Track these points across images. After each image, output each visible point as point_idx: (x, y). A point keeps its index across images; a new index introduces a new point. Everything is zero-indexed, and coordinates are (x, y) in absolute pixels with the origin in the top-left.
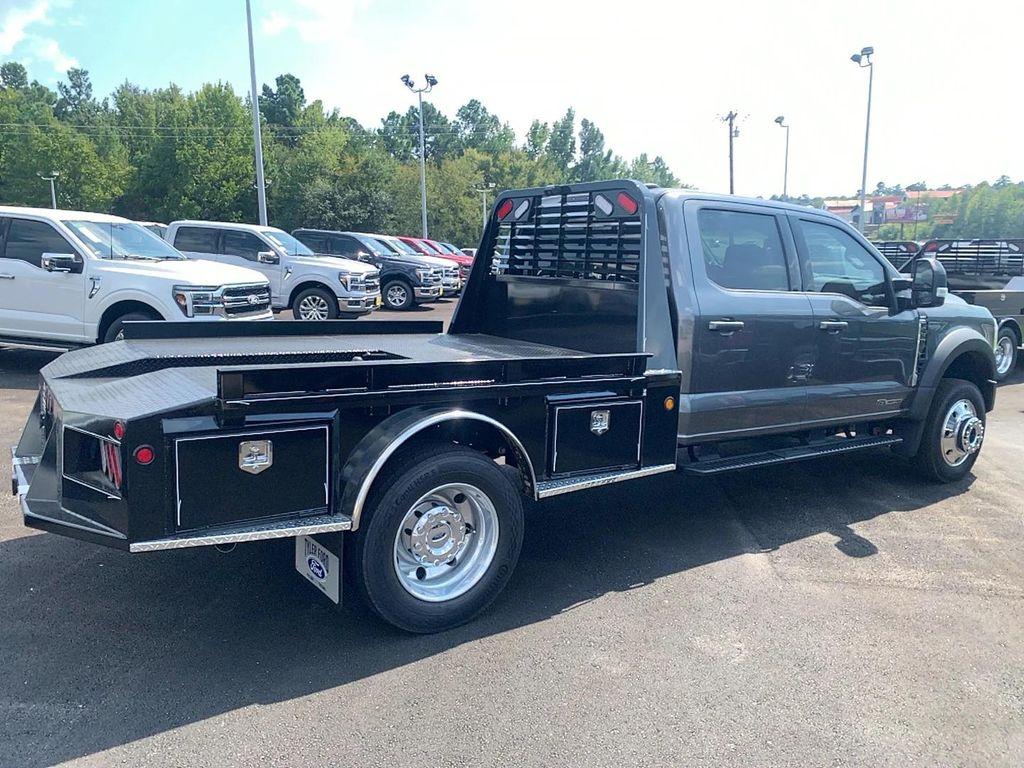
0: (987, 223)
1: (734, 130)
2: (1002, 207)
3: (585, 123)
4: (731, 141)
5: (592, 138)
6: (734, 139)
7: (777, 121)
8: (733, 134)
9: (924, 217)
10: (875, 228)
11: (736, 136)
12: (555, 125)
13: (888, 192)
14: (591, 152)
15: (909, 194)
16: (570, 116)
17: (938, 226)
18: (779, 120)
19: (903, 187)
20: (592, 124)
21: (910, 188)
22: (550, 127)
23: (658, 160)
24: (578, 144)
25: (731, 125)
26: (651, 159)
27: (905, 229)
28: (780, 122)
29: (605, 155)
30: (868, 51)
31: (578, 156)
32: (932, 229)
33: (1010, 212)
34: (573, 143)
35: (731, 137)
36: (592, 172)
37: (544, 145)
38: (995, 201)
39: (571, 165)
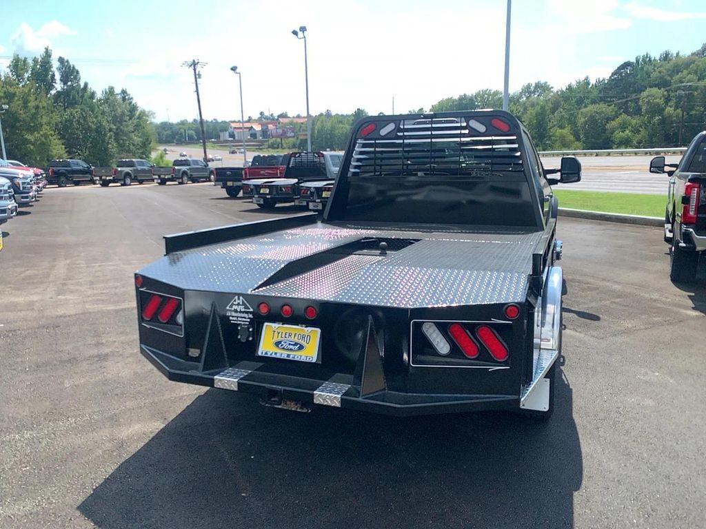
0: (326, 138)
1: (197, 73)
2: (333, 128)
3: (61, 60)
4: (196, 81)
5: (69, 73)
6: (198, 80)
7: (232, 69)
8: (197, 76)
9: (293, 134)
10: (266, 141)
11: (200, 77)
12: (35, 60)
13: (266, 118)
14: (69, 83)
15: (281, 120)
16: (48, 54)
17: (301, 140)
18: (234, 69)
19: (276, 115)
20: (67, 61)
21: (279, 116)
22: (30, 62)
23: (124, 92)
24: (58, 77)
25: (195, 70)
26: (118, 90)
27: (283, 141)
28: (234, 70)
29: (82, 86)
30: (303, 29)
31: (59, 86)
32: (299, 141)
33: (337, 131)
34: (54, 75)
35: (196, 78)
36: (74, 98)
37: (26, 75)
38: (328, 125)
39: (53, 92)
